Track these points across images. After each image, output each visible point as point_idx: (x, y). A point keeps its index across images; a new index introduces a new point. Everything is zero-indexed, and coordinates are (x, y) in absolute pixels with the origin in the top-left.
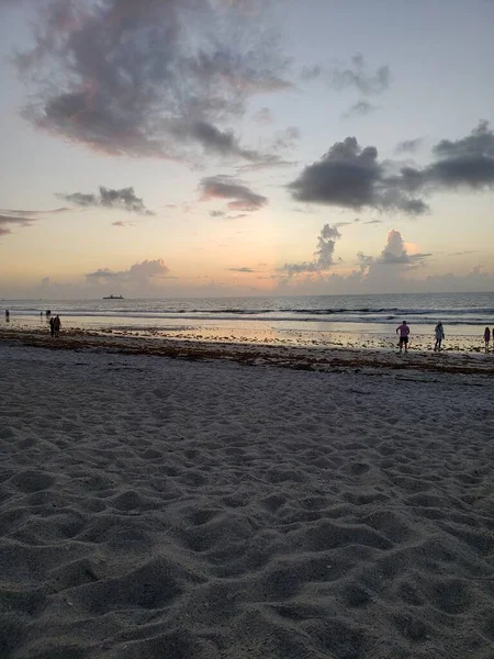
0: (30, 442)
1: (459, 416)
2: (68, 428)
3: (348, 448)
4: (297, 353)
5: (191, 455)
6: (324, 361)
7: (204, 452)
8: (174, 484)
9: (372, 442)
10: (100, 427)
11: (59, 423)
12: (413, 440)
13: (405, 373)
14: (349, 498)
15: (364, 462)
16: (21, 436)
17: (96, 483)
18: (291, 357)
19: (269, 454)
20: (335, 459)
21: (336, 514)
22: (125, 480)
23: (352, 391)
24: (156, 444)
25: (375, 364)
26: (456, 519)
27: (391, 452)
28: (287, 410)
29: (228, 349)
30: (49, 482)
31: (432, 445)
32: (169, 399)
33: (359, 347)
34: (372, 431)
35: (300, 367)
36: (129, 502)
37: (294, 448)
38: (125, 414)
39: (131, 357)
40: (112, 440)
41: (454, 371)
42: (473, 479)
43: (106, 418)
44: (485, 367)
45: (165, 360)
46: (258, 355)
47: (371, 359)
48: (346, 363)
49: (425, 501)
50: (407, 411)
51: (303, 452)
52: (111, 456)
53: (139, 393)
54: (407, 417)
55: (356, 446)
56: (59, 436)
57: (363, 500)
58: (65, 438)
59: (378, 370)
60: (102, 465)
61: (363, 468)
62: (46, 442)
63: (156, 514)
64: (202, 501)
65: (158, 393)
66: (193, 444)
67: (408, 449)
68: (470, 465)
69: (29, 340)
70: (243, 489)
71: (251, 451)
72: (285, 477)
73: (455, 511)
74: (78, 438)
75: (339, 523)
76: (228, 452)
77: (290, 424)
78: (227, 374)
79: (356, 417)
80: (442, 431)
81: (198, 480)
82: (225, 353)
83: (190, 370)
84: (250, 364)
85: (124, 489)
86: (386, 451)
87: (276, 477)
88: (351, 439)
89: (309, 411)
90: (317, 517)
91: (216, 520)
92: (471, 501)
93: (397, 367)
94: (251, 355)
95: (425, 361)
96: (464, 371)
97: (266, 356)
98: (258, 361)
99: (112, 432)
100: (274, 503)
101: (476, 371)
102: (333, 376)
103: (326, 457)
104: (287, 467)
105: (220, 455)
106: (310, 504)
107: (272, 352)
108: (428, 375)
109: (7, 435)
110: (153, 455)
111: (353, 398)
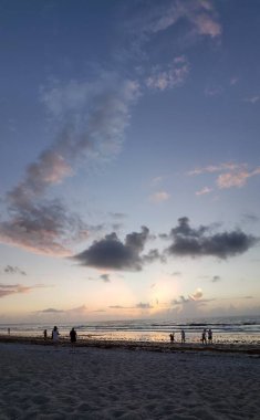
0: (38, 384)
1: (231, 370)
2: (53, 378)
3: (182, 384)
5: (111, 388)
7: (116, 387)
8: (104, 401)
12: (211, 381)
13: (205, 353)
14: (184, 405)
15: (189, 390)
16: (33, 381)
17: (69, 401)
19: (146, 388)
20: (177, 389)
21: (180, 412)
22: (83, 399)
23: (181, 360)
24: (95, 384)
25: (191, 349)
26: (234, 413)
27: (202, 386)
30: (48, 400)
31: (221, 383)
34: (192, 377)
35: (156, 351)
36: (84, 408)
37: (157, 385)
41: (226, 351)
42: (241, 397)
45: (95, 349)
48: (177, 349)
49: (220, 406)
50: (207, 368)
51: (161, 387)
52: (75, 389)
54: (207, 371)
55: (185, 384)
56: (50, 381)
57: (191, 406)
58: (53, 382)
60: (71, 393)
61: (189, 393)
62: (45, 384)
63: (98, 413)
64: (118, 407)
65: (93, 362)
66: (112, 383)
67: (209, 384)
68: (239, 391)
70: (136, 401)
71: (138, 386)
72: (155, 397)
73: (233, 410)
74: (59, 382)
75: (182, 415)
76: (127, 387)
77: (154, 375)
78: (124, 354)
79: (184, 371)
80: (224, 377)
81: (115, 399)
83: (107, 353)
85: (82, 402)
86: (199, 385)
87: (150, 397)
90: (171, 413)
91: (127, 414)
92: (241, 406)
96: (232, 351)
99: (74, 379)
100: (151, 408)
104: (155, 393)
105: (124, 388)
106: (167, 408)
108: (215, 353)
109: (28, 381)
110: (93, 388)
111: (182, 363)
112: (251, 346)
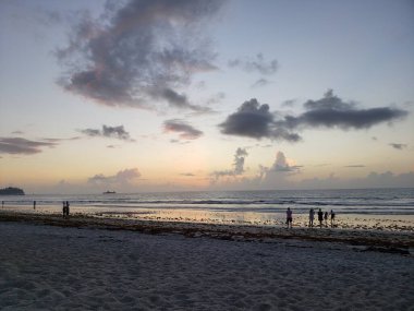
0: (46, 292)
1: (327, 271)
2: (71, 281)
3: (256, 293)
4: (222, 229)
5: (154, 299)
6: (239, 234)
7: (162, 297)
9: (272, 289)
10: (93, 281)
11: (66, 278)
12: (298, 287)
13: (293, 242)
15: (267, 303)
16: (40, 288)
18: (219, 231)
19: (205, 299)
20: (249, 302)
23: (258, 254)
24: (130, 292)
25: (272, 236)
27: (285, 295)
28: (216, 267)
29: (178, 226)
31: (311, 291)
32: (139, 261)
33: (261, 224)
34: (271, 282)
35: (224, 238)
37: (221, 295)
38: (110, 271)
39: (115, 232)
40: (100, 289)
41: (321, 240)
43: (97, 274)
44: (341, 237)
46: (197, 230)
47: (269, 232)
48: (254, 235)
50: (294, 267)
51: (227, 297)
52: (100, 301)
53: (118, 257)
54: (294, 271)
55: (261, 292)
56: (65, 288)
58: (70, 289)
59: (275, 240)
61: (267, 307)
62: (56, 292)
65: (132, 257)
66: (154, 292)
67: (295, 293)
68: (336, 305)
69: (48, 220)
71: (193, 297)
74: (78, 288)
76: (178, 297)
77: (218, 277)
78: (176, 244)
79: (261, 272)
80: (316, 282)
82: (175, 229)
83: (153, 241)
84: (192, 236)
86: (281, 295)
88: (258, 287)
89: (230, 269)
93: (287, 237)
94: (192, 230)
95: (303, 233)
96: (327, 240)
97: (202, 231)
98: (197, 234)
99: (101, 284)
101: (336, 240)
102: (245, 244)
103: (242, 300)
104: (217, 308)
105: (172, 300)
107: (206, 228)
108: (306, 243)
109: (31, 287)
110: (128, 300)
111: (259, 259)
112: (354, 233)
